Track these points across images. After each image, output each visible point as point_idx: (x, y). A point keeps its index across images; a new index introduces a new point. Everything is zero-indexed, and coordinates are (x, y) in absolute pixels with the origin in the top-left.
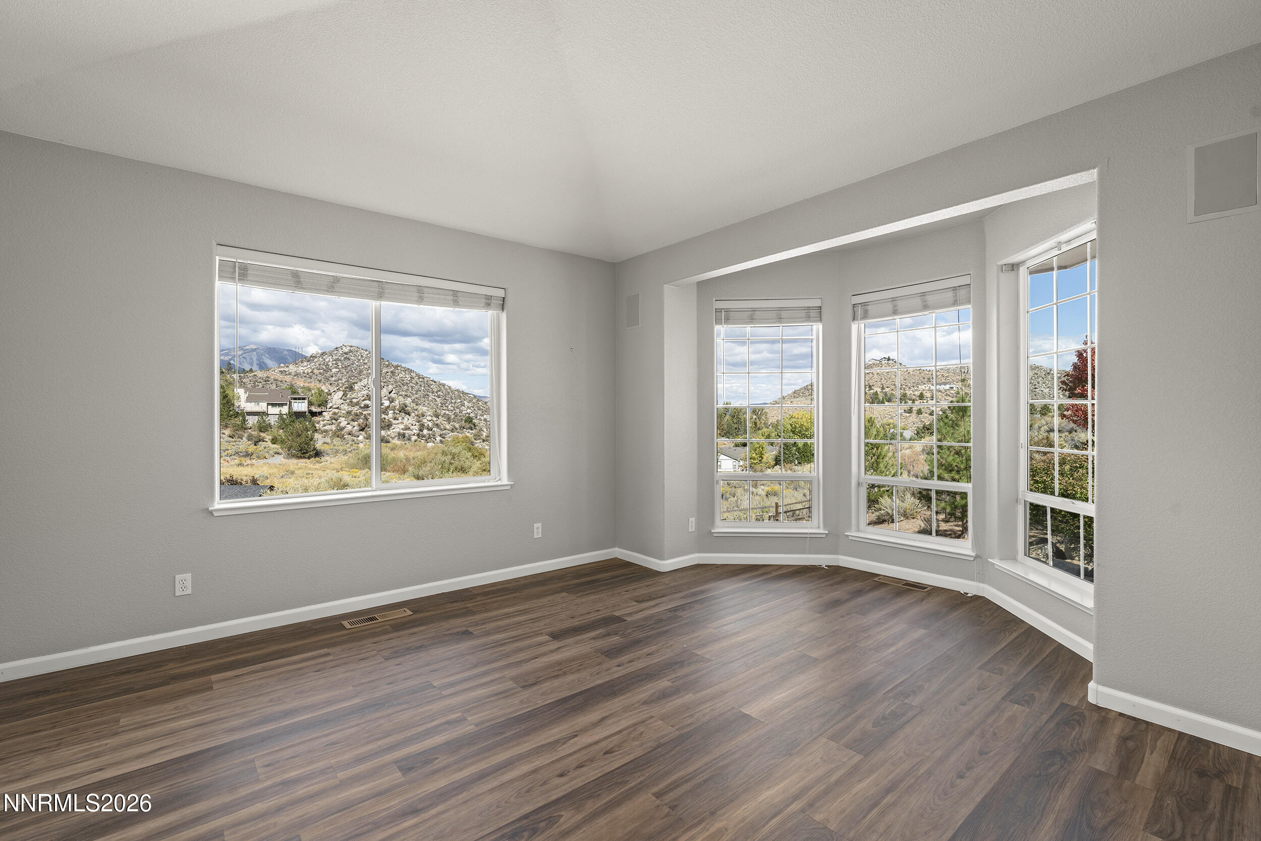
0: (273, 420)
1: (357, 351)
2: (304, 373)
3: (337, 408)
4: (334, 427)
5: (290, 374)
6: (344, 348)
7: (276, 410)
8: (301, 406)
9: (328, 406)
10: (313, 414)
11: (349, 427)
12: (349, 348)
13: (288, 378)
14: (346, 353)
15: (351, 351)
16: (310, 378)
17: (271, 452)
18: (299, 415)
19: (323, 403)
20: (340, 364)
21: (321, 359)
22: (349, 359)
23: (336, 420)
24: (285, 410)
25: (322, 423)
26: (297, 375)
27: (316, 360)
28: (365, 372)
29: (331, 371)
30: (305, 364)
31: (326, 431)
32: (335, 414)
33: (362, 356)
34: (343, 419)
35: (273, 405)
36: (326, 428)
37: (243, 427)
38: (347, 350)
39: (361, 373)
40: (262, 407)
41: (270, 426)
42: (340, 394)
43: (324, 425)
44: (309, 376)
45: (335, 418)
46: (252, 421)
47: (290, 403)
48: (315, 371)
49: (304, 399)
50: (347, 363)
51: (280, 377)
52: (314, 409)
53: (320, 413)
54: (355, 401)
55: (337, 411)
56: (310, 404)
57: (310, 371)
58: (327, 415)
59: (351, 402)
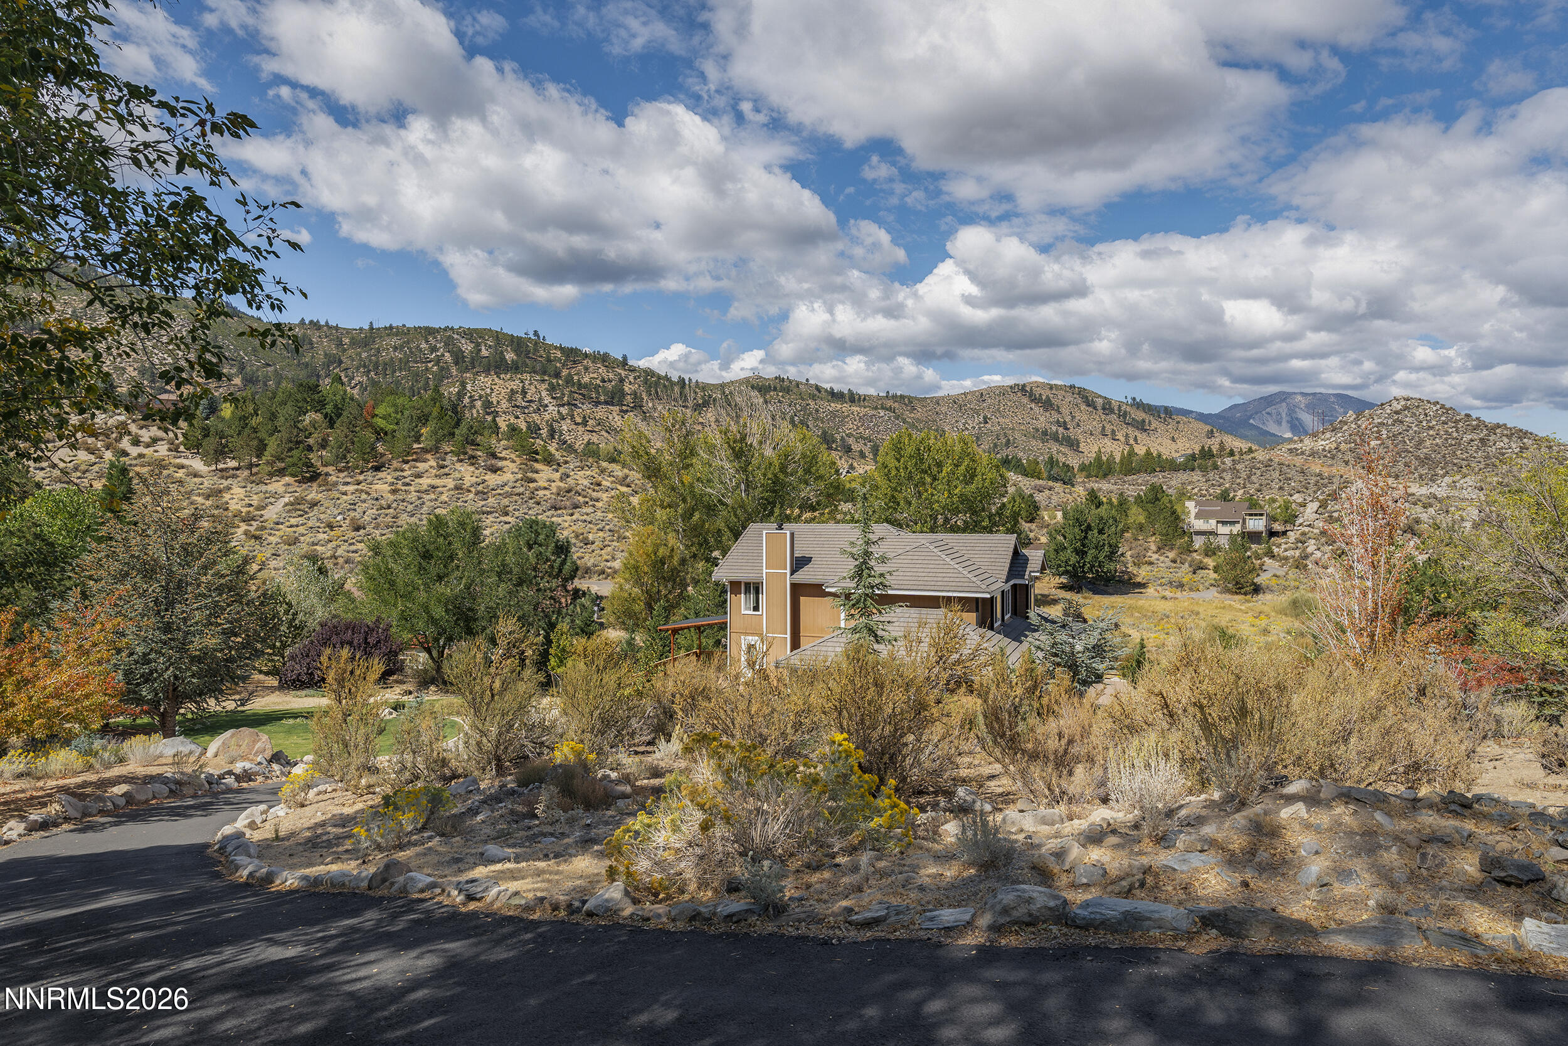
0: (1224, 542)
1: (1418, 407)
2: (1324, 450)
3: (1309, 526)
4: (1297, 553)
5: (1303, 453)
6: (1395, 403)
7: (1224, 530)
8: (1257, 524)
9: (1297, 523)
10: (1272, 534)
11: (1318, 554)
12: (1403, 403)
13: (1299, 461)
14: (1397, 413)
15: (1406, 408)
16: (1333, 458)
17: (1207, 584)
18: (1254, 537)
19: (1291, 519)
20: (1384, 432)
21: (1353, 426)
22: (1402, 422)
23: (1303, 542)
24: (1237, 529)
25: (1283, 546)
26: (1313, 454)
27: (1345, 427)
28: (1428, 443)
29: (1369, 444)
30: (1328, 435)
31: (1286, 558)
32: (1304, 534)
33: (1426, 415)
34: (1313, 541)
35: (1224, 523)
36: (1288, 554)
37: (1189, 549)
38: (1399, 407)
39: (1420, 444)
40: (1211, 525)
41: (1219, 548)
42: (1316, 505)
43: (1286, 550)
44: (1331, 455)
45: (1302, 541)
46: (1199, 542)
47: (1244, 520)
48: (1343, 446)
49: (1262, 515)
50: (1397, 429)
51: (1287, 458)
52: (1277, 527)
53: (1284, 533)
54: (1336, 515)
55: (1306, 529)
56: (1273, 519)
57: (1334, 446)
58: (1292, 536)
59: (1331, 517)
